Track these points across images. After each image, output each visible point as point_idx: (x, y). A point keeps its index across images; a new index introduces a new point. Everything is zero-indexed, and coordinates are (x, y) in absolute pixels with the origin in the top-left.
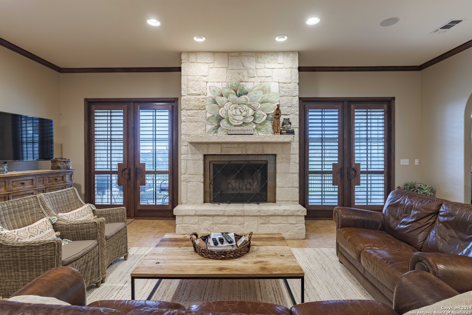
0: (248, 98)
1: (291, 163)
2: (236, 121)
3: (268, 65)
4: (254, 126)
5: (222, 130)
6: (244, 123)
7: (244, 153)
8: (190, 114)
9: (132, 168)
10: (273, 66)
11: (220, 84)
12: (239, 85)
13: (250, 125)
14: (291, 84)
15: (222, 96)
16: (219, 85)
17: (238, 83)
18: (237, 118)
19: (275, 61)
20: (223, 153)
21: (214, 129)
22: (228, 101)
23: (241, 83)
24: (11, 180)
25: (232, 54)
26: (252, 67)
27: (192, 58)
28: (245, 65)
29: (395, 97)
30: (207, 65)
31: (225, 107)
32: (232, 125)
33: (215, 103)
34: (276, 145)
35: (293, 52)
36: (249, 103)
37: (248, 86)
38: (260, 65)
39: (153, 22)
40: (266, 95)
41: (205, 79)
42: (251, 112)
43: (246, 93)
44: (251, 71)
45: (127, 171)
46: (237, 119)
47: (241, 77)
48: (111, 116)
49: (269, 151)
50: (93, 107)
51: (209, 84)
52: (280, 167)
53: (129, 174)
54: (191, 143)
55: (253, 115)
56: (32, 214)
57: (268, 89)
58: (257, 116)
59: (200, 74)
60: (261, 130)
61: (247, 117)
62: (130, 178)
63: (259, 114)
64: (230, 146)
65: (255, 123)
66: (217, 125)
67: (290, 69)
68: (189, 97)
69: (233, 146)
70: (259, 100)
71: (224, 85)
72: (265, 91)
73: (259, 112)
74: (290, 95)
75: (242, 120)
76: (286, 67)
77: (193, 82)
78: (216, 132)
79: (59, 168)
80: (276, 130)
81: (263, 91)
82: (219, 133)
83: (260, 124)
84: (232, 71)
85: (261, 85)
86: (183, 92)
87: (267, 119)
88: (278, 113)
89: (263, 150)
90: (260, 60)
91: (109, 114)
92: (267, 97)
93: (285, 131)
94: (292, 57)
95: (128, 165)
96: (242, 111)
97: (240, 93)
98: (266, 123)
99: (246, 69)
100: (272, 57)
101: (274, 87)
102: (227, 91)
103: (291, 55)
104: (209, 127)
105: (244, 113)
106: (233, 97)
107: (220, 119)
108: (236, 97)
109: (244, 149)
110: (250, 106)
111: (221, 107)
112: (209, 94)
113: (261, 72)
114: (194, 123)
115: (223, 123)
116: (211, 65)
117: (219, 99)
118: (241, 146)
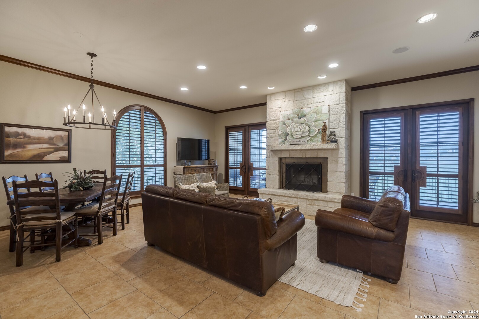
0: (306, 119)
1: (339, 164)
2: (297, 136)
3: (321, 94)
4: (309, 138)
5: (288, 142)
6: (302, 136)
7: (304, 157)
8: (271, 132)
9: (247, 165)
10: (325, 94)
11: (288, 111)
12: (300, 111)
13: (306, 138)
14: (339, 105)
15: (289, 119)
16: (288, 113)
17: (299, 110)
18: (298, 133)
19: (327, 90)
20: (290, 157)
21: (283, 141)
22: (293, 123)
23: (302, 109)
24: (191, 169)
25: (296, 91)
26: (310, 97)
27: (273, 98)
28: (305, 97)
29: (474, 98)
30: (281, 101)
31: (290, 126)
32: (294, 138)
33: (285, 124)
34: (327, 151)
35: (341, 81)
36: (306, 122)
37: (306, 111)
38: (316, 95)
39: (243, 87)
40: (319, 115)
41: (280, 109)
42: (307, 128)
43: (305, 116)
44: (309, 100)
45: (244, 167)
46: (297, 134)
47: (302, 105)
48: (237, 135)
49: (322, 155)
50: (229, 131)
51: (282, 113)
52: (330, 167)
53: (245, 169)
54: (272, 151)
55: (309, 131)
57: (320, 111)
58: (311, 131)
59: (277, 107)
60: (313, 141)
61: (304, 132)
62: (246, 171)
63: (313, 130)
64: (295, 152)
65: (310, 136)
66: (285, 138)
67: (339, 94)
68: (271, 122)
69: (297, 152)
70: (313, 120)
71: (291, 112)
72: (317, 112)
73: (313, 128)
74: (338, 113)
75: (300, 135)
76: (335, 93)
77: (273, 112)
78: (284, 143)
79: (211, 164)
80: (324, 141)
81: (317, 113)
82: (286, 144)
83: (313, 137)
84: (297, 102)
85: (315, 109)
86: (267, 119)
87: (318, 133)
88: (325, 128)
89: (317, 154)
90: (315, 91)
91: (236, 134)
92: (319, 117)
93: (330, 141)
94: (340, 84)
95: (245, 164)
96: (301, 128)
97: (301, 116)
98: (317, 136)
99: (306, 99)
100: (325, 88)
101: (325, 110)
102: (292, 116)
103: (339, 83)
104: (280, 140)
105: (303, 130)
106: (296, 119)
107: (287, 134)
108: (298, 119)
109: (304, 154)
110: (306, 124)
111: (288, 127)
112: (282, 119)
113: (316, 100)
114: (273, 138)
115: (289, 137)
116: (284, 100)
117: (287, 122)
118: (302, 151)
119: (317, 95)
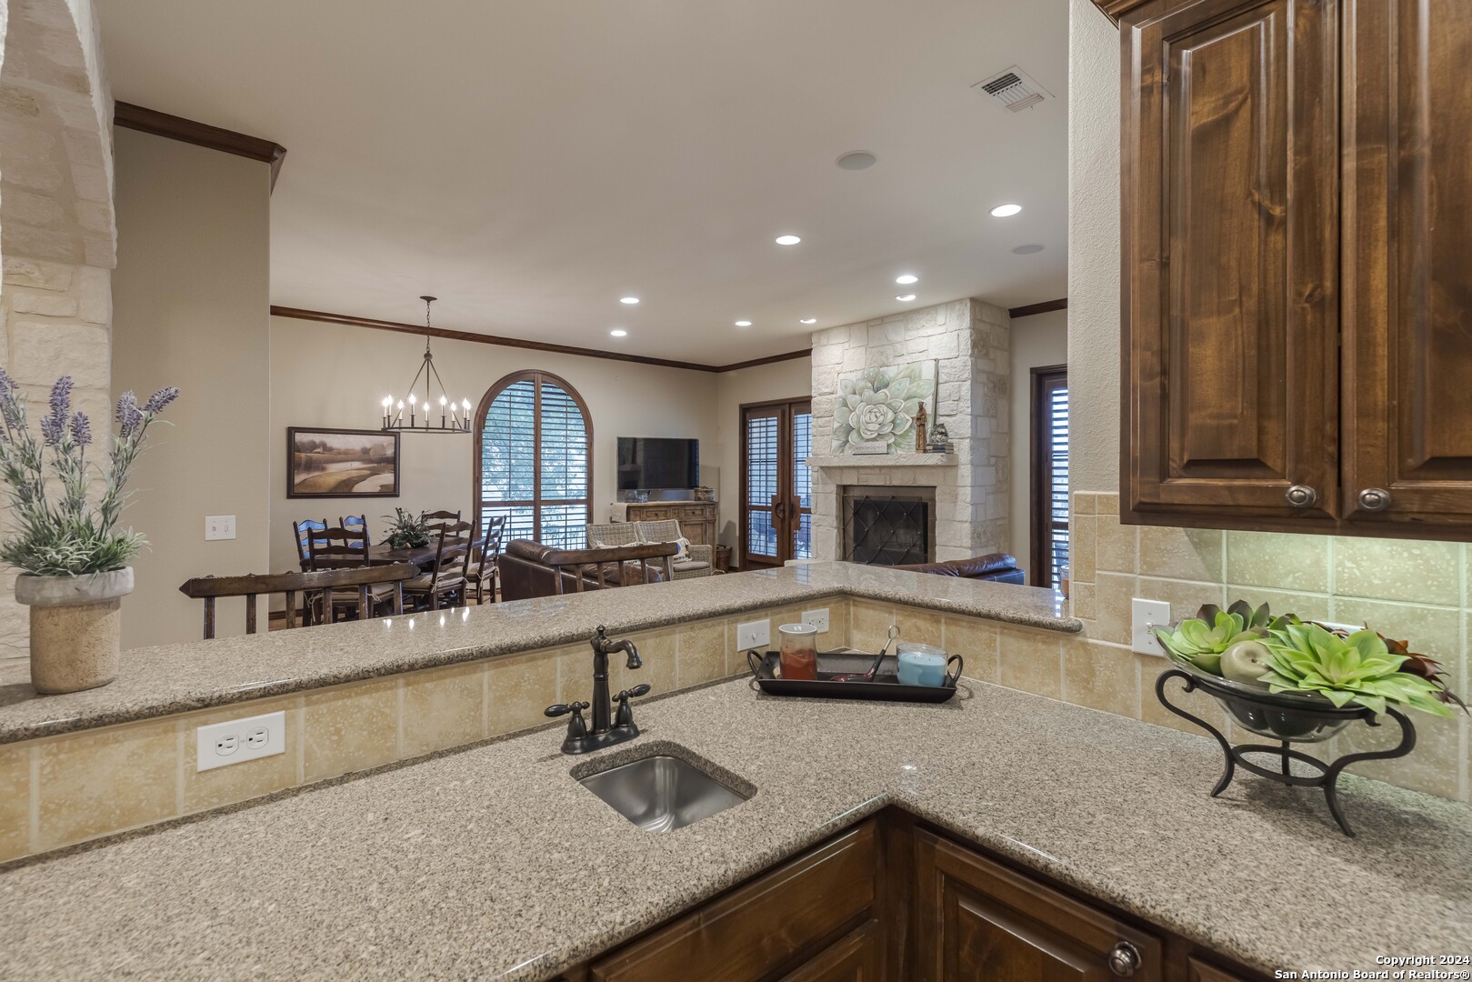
0: (888, 394)
1: (959, 503)
2: (869, 433)
3: (923, 332)
4: (893, 440)
5: (850, 448)
6: (879, 434)
7: (888, 483)
8: (820, 423)
9: (787, 501)
10: (930, 332)
11: (854, 374)
12: (878, 373)
13: (887, 438)
14: (959, 359)
15: (855, 393)
16: (853, 377)
17: (876, 369)
18: (871, 427)
19: (933, 323)
20: (860, 484)
21: (841, 447)
22: (862, 401)
23: (881, 369)
24: (645, 510)
25: (872, 324)
26: (899, 340)
27: (824, 341)
28: (889, 338)
30: (841, 346)
31: (857, 410)
32: (863, 438)
33: (846, 405)
34: (933, 471)
35: (960, 301)
36: (889, 401)
37: (891, 372)
38: (910, 333)
39: (743, 324)
40: (915, 384)
41: (838, 368)
42: (890, 416)
43: (886, 386)
44: (898, 346)
45: (781, 507)
46: (870, 429)
47: (883, 358)
48: (767, 426)
49: (923, 480)
50: (748, 415)
51: (841, 376)
52: (941, 509)
53: (784, 511)
54: (822, 467)
55: (893, 422)
56: (627, 538)
57: (917, 374)
58: (898, 422)
59: (833, 362)
60: (901, 446)
61: (884, 425)
62: (784, 517)
63: (902, 419)
64: (869, 471)
65: (894, 435)
66: (844, 439)
67: (956, 333)
68: (820, 398)
69: (873, 472)
70: (903, 395)
71: (859, 374)
72: (912, 377)
73: (902, 415)
74: (956, 379)
75: (876, 431)
76: (950, 329)
77: (825, 375)
78: (843, 451)
79: (699, 499)
80: (922, 447)
81: (910, 377)
82: (846, 452)
83: (901, 436)
84: (873, 350)
85: (908, 368)
86: (813, 391)
87: (911, 426)
88: (921, 419)
89: (914, 479)
90: (910, 326)
91: (764, 424)
92: (915, 389)
93: (931, 447)
94: (959, 310)
95: (782, 498)
96: (878, 415)
97: (879, 384)
98: (909, 434)
99: (892, 344)
100: (928, 317)
101: (928, 371)
102: (862, 384)
103: (958, 307)
104: (835, 444)
105: (881, 419)
106: (869, 393)
107: (849, 430)
108: (872, 393)
109: (888, 477)
110: (889, 406)
111: (852, 412)
112: (840, 393)
113: (912, 346)
114: (825, 438)
115: (853, 437)
116: (846, 345)
117: (852, 399)
118: (883, 471)
119: (913, 333)
